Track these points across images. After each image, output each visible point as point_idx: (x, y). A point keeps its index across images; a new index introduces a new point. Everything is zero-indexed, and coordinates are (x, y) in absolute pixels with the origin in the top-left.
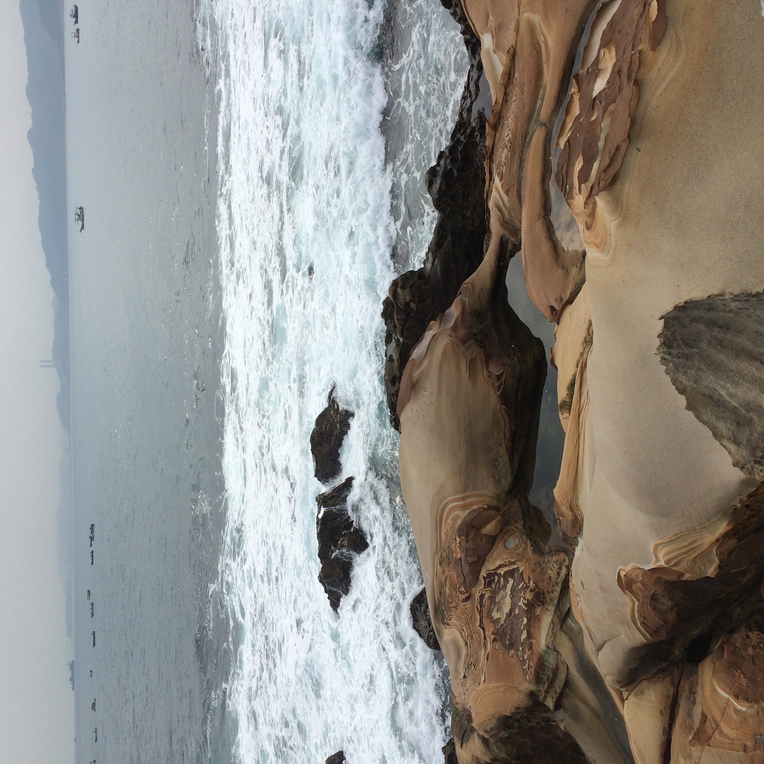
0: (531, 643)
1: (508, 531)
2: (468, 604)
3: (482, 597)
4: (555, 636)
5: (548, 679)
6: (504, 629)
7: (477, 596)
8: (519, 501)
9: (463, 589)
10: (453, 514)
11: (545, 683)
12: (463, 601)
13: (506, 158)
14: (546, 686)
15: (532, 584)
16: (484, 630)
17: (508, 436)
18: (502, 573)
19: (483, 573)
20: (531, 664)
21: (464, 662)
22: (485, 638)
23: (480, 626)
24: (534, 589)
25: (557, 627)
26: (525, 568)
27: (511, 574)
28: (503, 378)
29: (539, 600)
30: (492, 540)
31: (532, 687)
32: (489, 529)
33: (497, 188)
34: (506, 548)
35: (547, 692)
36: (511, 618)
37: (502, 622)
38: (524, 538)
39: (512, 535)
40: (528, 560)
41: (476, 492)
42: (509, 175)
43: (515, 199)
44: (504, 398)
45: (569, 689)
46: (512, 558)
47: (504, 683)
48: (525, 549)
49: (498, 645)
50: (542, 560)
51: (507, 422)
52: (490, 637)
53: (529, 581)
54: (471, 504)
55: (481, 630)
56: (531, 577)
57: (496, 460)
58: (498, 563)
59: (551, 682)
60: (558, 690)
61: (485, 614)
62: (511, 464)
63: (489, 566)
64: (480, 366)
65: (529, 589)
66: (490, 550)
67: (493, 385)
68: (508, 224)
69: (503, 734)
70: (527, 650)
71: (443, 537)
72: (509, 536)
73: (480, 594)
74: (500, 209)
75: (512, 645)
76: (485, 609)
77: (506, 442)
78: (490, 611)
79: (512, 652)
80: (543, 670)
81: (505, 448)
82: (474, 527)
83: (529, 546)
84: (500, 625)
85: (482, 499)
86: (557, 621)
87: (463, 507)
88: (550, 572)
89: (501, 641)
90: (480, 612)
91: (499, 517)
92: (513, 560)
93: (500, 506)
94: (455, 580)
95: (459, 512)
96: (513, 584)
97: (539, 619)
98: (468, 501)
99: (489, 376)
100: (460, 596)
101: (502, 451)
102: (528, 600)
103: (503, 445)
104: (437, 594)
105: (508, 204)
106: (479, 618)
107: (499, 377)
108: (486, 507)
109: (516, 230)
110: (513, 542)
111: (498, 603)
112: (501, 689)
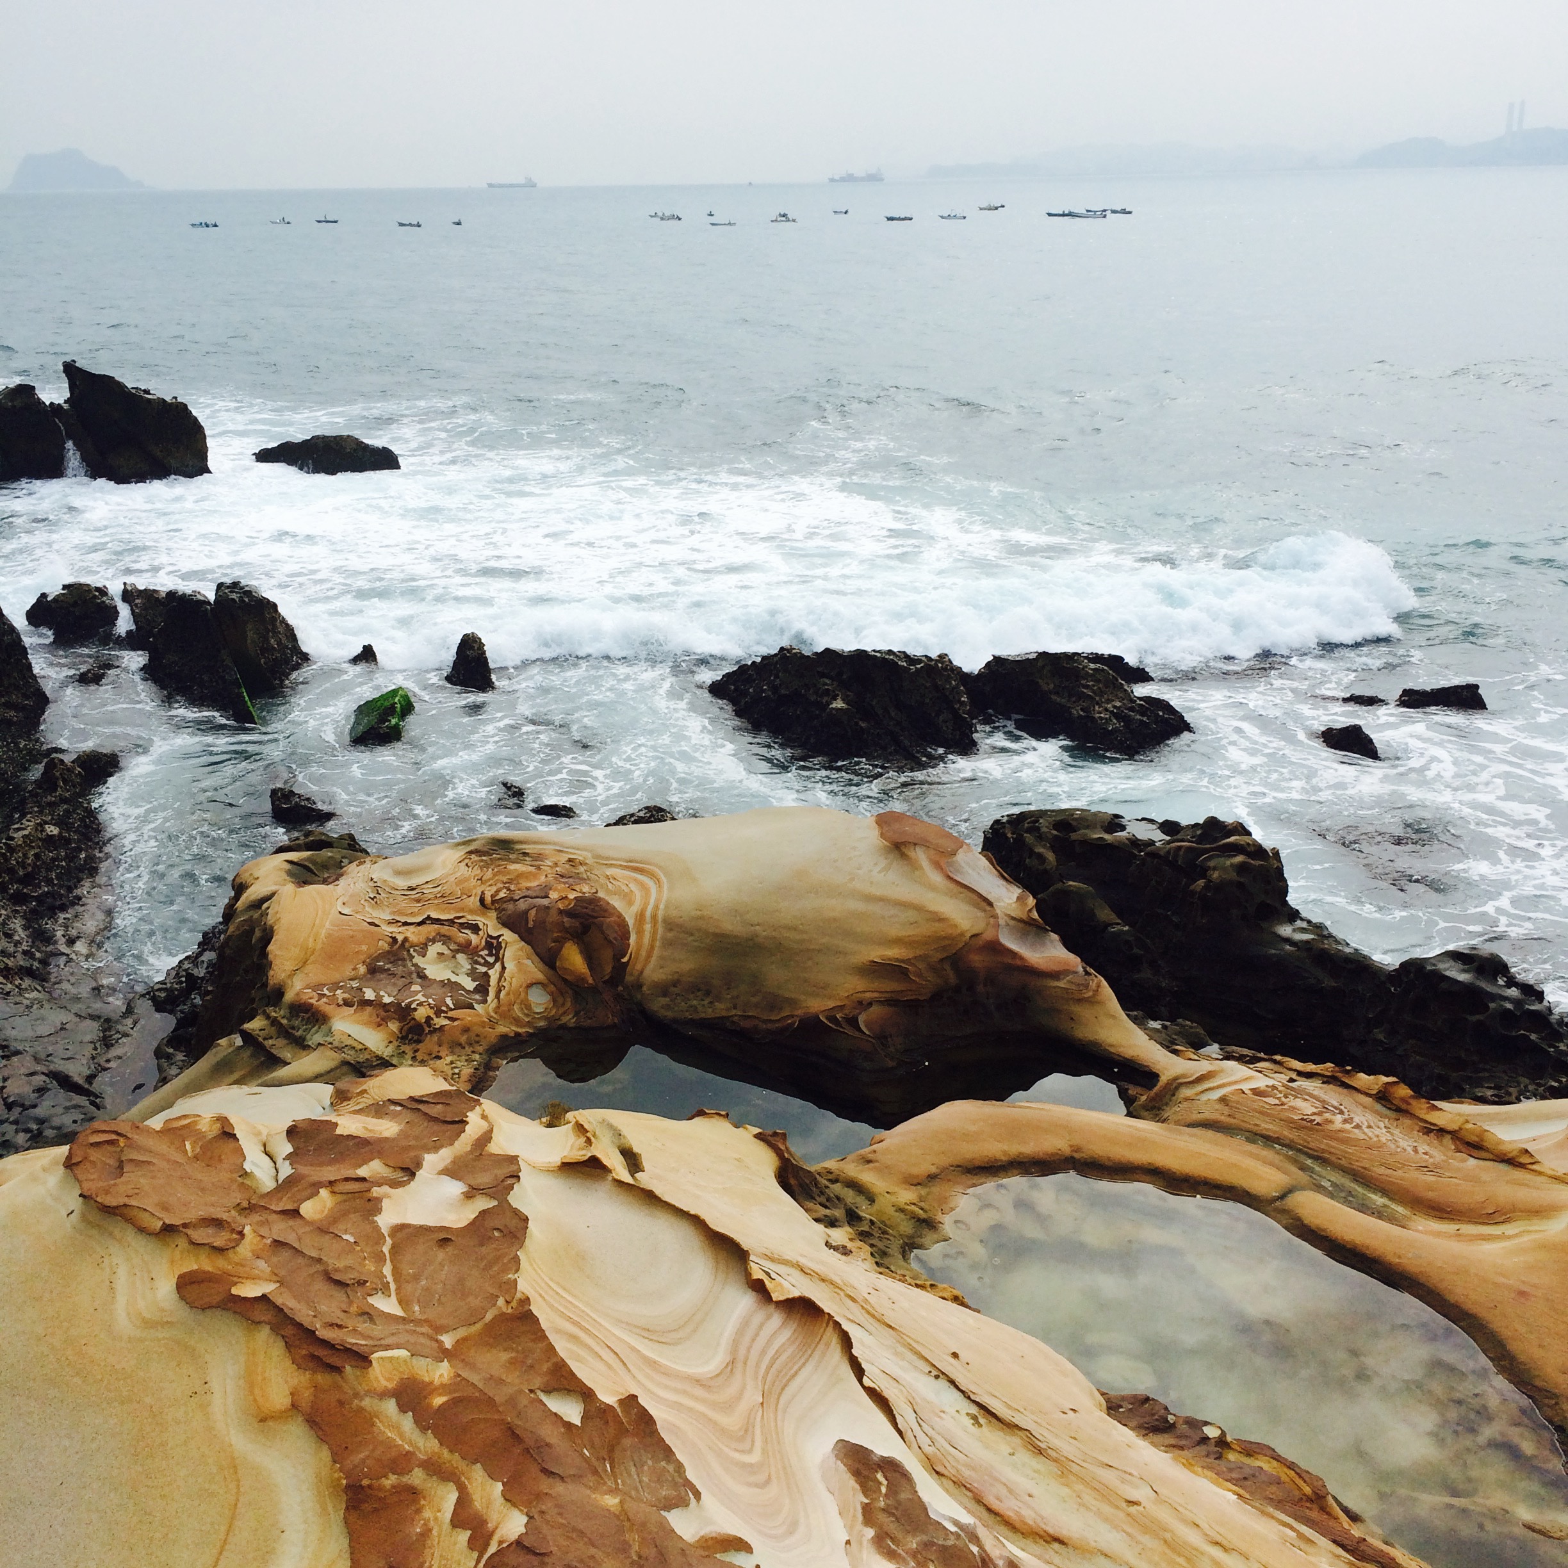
0: (352, 1006)
1: (562, 993)
2: (474, 902)
3: (475, 929)
4: (339, 1049)
5: (293, 1028)
6: (403, 960)
7: (480, 920)
8: (614, 1025)
9: (502, 895)
10: (638, 895)
11: (289, 1020)
12: (483, 893)
13: (1294, 1108)
14: (284, 1022)
15: (441, 1022)
16: (420, 924)
17: (745, 1024)
18: (491, 972)
19: (508, 936)
20: (325, 1000)
21: (385, 881)
22: (406, 924)
23: (429, 918)
24: (430, 1026)
25: (350, 1056)
26: (479, 1015)
27: (483, 989)
28: (849, 1031)
29: (410, 1030)
30: (549, 959)
31: (289, 996)
32: (574, 958)
33: (1247, 1079)
34: (530, 986)
35: (274, 1022)
36: (414, 975)
37: (418, 960)
38: (542, 1024)
39: (554, 1001)
40: (492, 1023)
41: (658, 944)
42: (1255, 1110)
43: (1208, 1115)
44: (812, 1026)
45: (262, 1063)
46: (508, 994)
47: (319, 946)
48: (517, 1021)
49: (384, 945)
50: (480, 1049)
51: (770, 1026)
52: (400, 933)
53: (452, 1019)
54: (640, 932)
55: (419, 919)
56: (456, 1023)
57: (708, 993)
58: (510, 966)
59: (287, 1032)
60: (268, 1043)
61: (445, 929)
62: (692, 1022)
63: (514, 948)
64: (891, 986)
65: (433, 1016)
66: (538, 954)
67: (841, 1007)
68: (1174, 1095)
69: (258, 933)
70: (346, 996)
71: (610, 872)
72: (551, 994)
73: (481, 926)
74: (1200, 1079)
75: (373, 971)
76: (453, 931)
77: (736, 1019)
78: (446, 939)
79: (362, 969)
80: (308, 1021)
81: (724, 1014)
82: (586, 929)
83: (520, 1030)
84: (414, 954)
85: (643, 953)
86: (362, 1058)
87: (640, 918)
88: (449, 1059)
89: (388, 952)
90: (451, 922)
91: (591, 981)
92: (503, 994)
93: (620, 988)
94: (525, 884)
95: (635, 908)
96: (463, 989)
97: (379, 1025)
98: (648, 927)
99: (860, 1003)
100: (494, 889)
101: (721, 1009)
102: (415, 1010)
103: (734, 1012)
104: (528, 848)
105: (1204, 1097)
106: (442, 917)
107: (853, 1022)
108: (625, 960)
109: (1159, 1109)
110: (539, 1001)
111: (454, 957)
112: (311, 940)
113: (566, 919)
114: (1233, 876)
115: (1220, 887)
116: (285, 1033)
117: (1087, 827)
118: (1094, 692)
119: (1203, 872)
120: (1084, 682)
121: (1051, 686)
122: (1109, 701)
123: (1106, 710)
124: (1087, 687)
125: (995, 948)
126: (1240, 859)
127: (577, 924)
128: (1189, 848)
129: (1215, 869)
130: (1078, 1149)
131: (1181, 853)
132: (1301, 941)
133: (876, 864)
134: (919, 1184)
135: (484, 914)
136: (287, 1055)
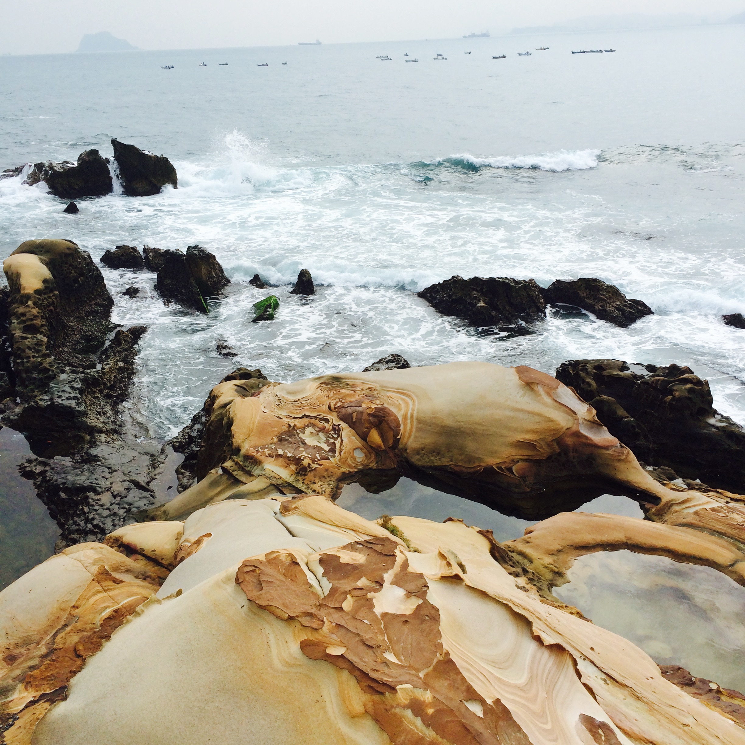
0: (273, 457)
1: (370, 453)
2: (326, 408)
3: (327, 421)
4: (269, 478)
5: (245, 466)
6: (295, 435)
7: (329, 417)
8: (395, 468)
9: (339, 405)
10: (403, 405)
11: (244, 463)
12: (329, 403)
13: (732, 519)
14: (241, 463)
15: (314, 466)
16: (301, 418)
17: (457, 469)
18: (336, 442)
19: (343, 425)
20: (259, 454)
21: (283, 397)
22: (294, 418)
23: (305, 415)
24: (310, 468)
25: (274, 481)
26: (332, 463)
27: (333, 450)
28: (508, 474)
29: (300, 470)
30: (364, 437)
31: (243, 451)
32: (375, 437)
33: (707, 503)
34: (355, 449)
35: (237, 463)
36: (300, 443)
37: (301, 435)
38: (361, 467)
39: (366, 456)
40: (338, 467)
41: (414, 430)
42: (713, 519)
43: (689, 520)
44: (489, 471)
45: (232, 482)
46: (344, 453)
47: (255, 427)
48: (349, 466)
49: (285, 428)
50: (333, 479)
51: (469, 470)
52: (293, 422)
53: (319, 464)
54: (405, 424)
55: (301, 416)
56: (322, 467)
57: (438, 454)
58: (345, 440)
59: (243, 468)
60: (234, 473)
61: (313, 421)
62: (431, 467)
63: (346, 430)
64: (526, 453)
65: (311, 463)
66: (358, 434)
67: (504, 463)
68: (669, 509)
69: (225, 420)
70: (270, 452)
71: (389, 394)
72: (365, 453)
73: (330, 419)
74: (683, 502)
75: (280, 440)
76: (316, 422)
77: (452, 466)
78: (313, 426)
79: (276, 439)
80: (252, 463)
81: (447, 464)
82: (380, 422)
83: (351, 470)
84: (299, 432)
85: (407, 434)
86: (280, 482)
87: (405, 417)
88: (320, 484)
89: (287, 431)
90: (315, 417)
91: (383, 447)
92: (342, 453)
93: (397, 451)
94: (349, 399)
95: (402, 412)
96: (324, 450)
97: (286, 467)
98: (409, 422)
99: (513, 461)
100: (335, 402)
101: (445, 461)
102: (303, 460)
103: (451, 463)
104: (348, 381)
105: (686, 511)
106: (311, 415)
107: (510, 470)
108: (398, 437)
109: (662, 515)
110: (360, 456)
111: (318, 434)
112: (251, 425)
113: (371, 418)
114: (686, 394)
115: (680, 399)
116: (242, 469)
117: (611, 368)
118: (606, 297)
119: (671, 392)
120: (601, 292)
121: (585, 295)
122: (614, 302)
123: (613, 306)
124: (603, 295)
125: (577, 435)
126: (689, 386)
127: (376, 420)
128: (664, 381)
129: (677, 391)
130: (629, 539)
131: (660, 382)
132: (721, 426)
133: (518, 393)
134: (553, 554)
135: (330, 414)
136: (243, 478)
